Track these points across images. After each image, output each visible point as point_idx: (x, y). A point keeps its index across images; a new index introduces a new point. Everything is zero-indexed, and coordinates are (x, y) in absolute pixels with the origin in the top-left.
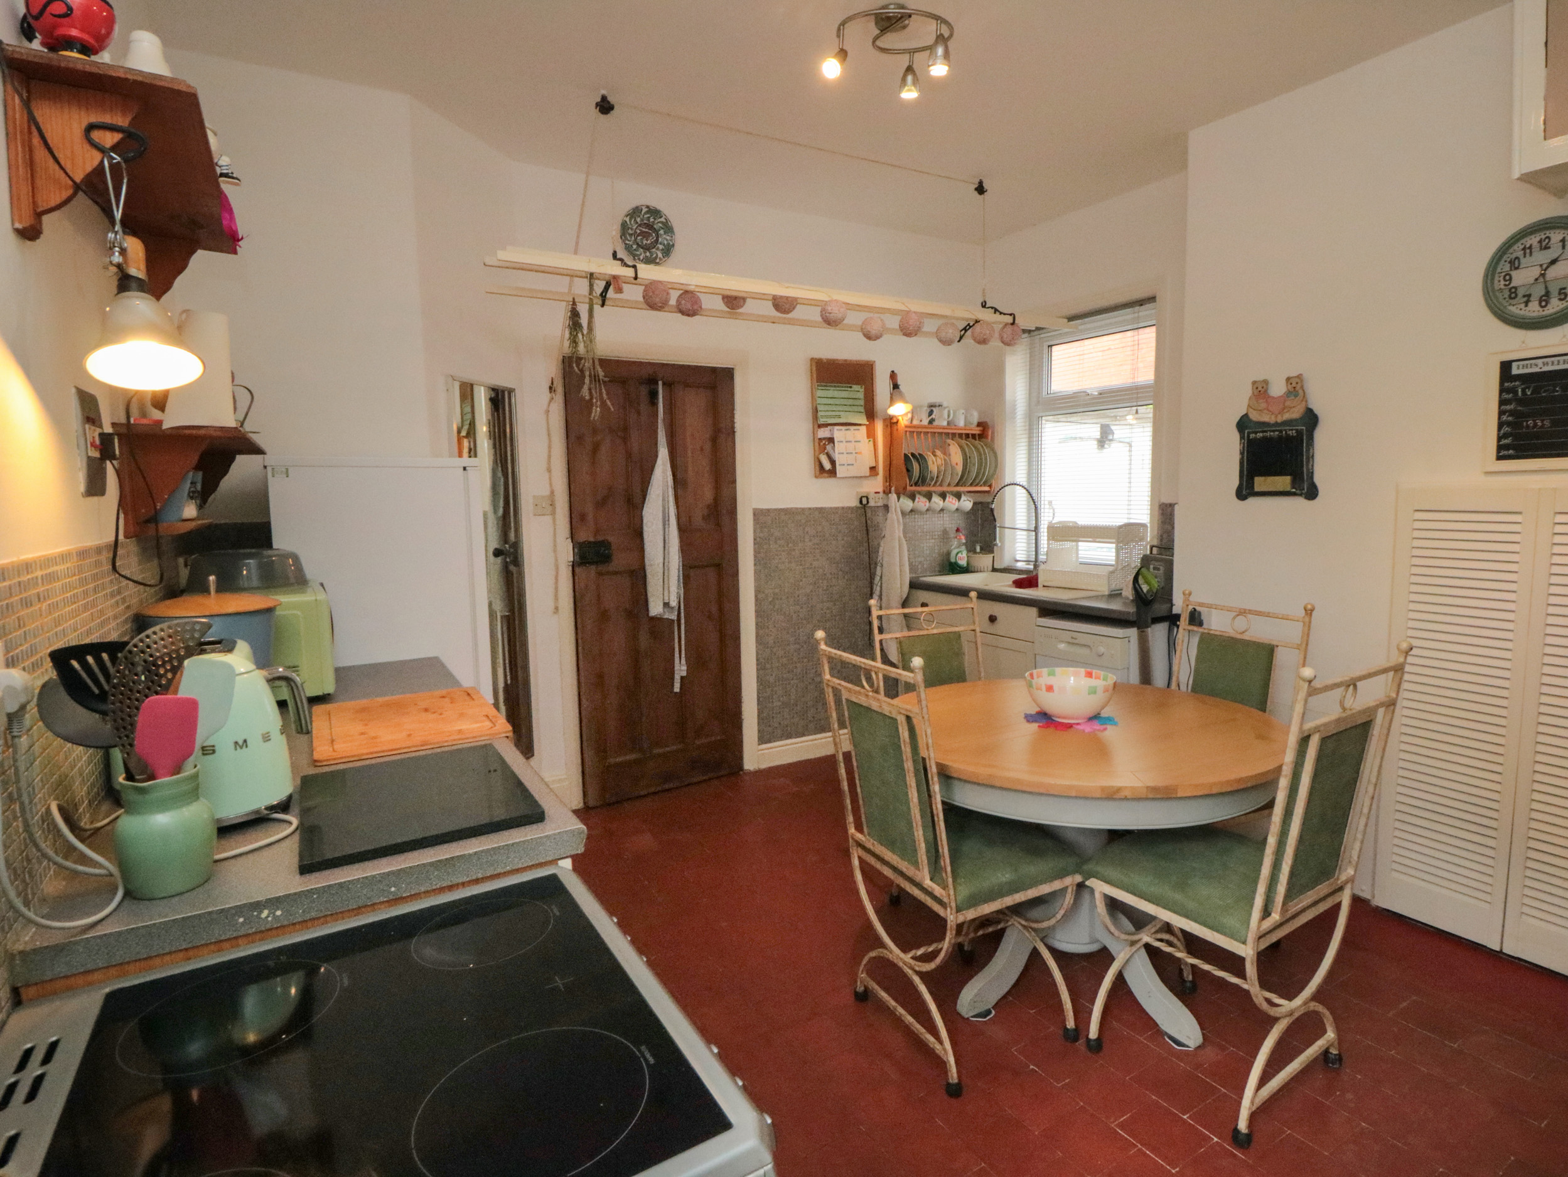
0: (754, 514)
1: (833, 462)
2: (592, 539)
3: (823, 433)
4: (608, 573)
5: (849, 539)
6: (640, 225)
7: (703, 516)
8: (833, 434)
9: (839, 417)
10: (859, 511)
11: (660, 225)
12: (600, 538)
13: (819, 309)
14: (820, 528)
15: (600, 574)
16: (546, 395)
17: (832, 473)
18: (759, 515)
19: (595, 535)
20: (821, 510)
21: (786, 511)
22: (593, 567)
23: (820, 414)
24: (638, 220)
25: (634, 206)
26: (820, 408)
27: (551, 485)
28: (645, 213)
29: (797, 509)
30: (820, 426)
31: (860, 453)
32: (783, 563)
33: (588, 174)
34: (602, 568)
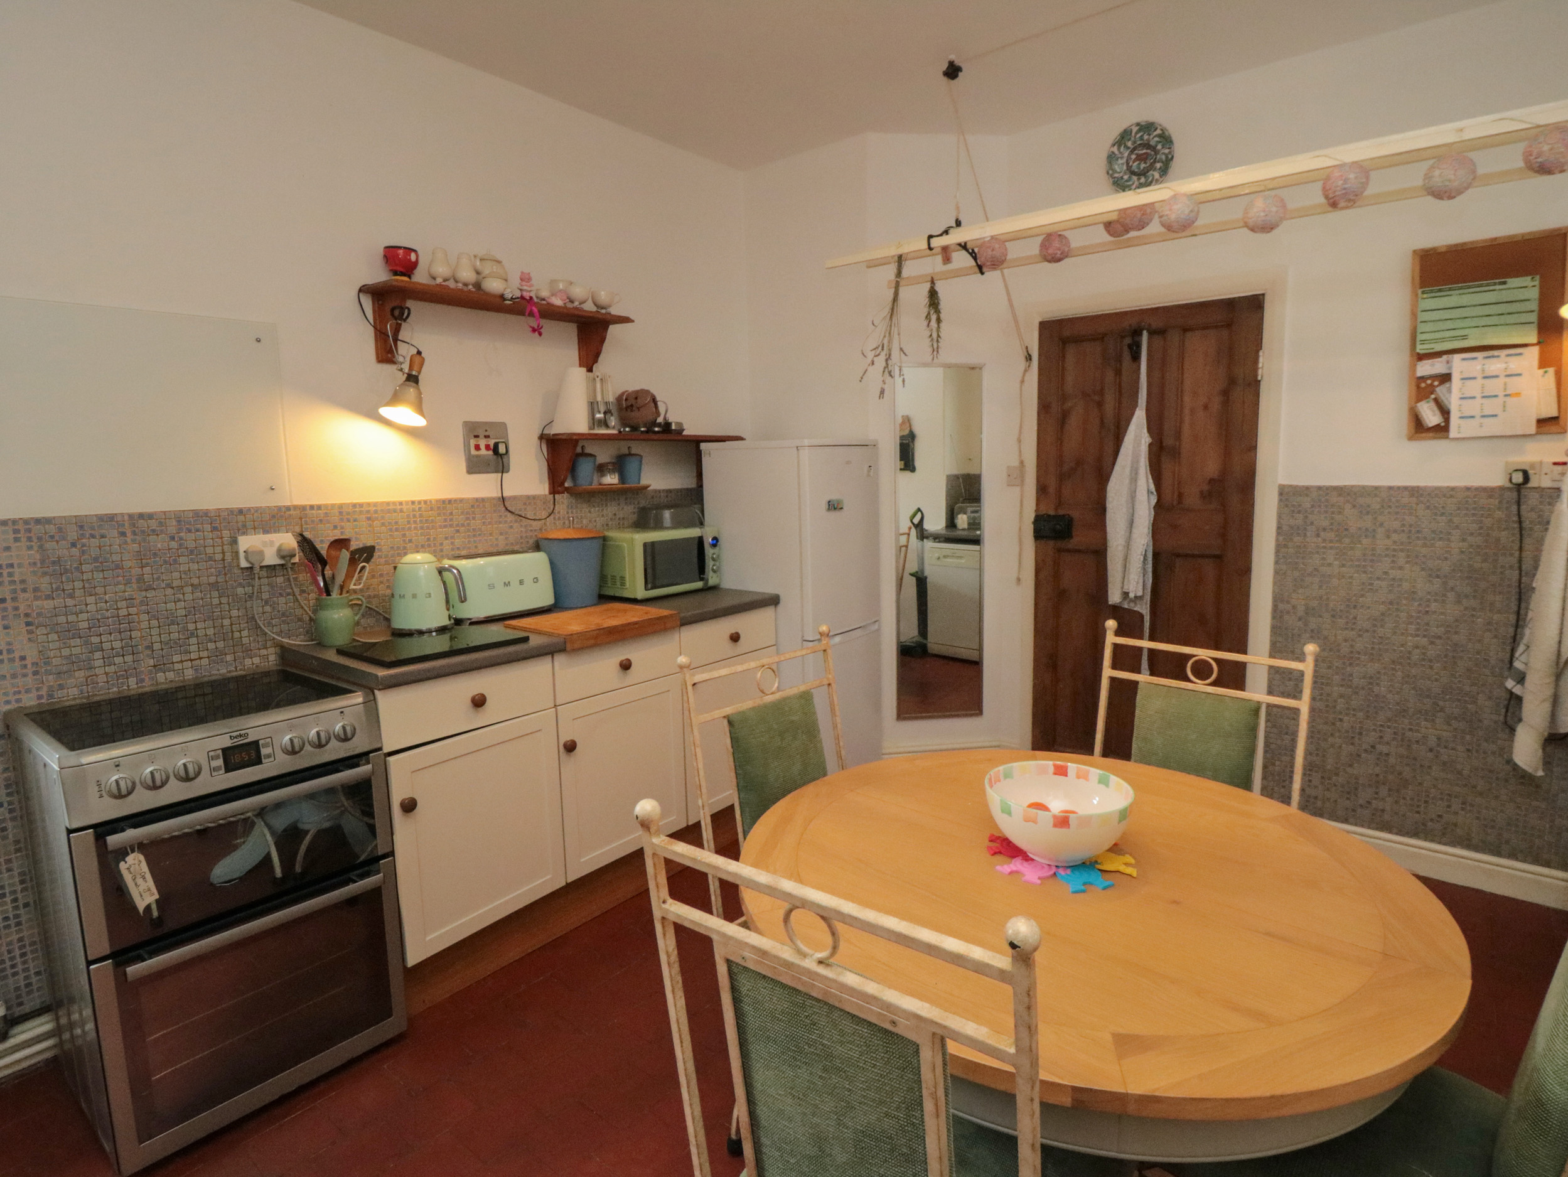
0: (1281, 494)
1: (1445, 413)
2: (1052, 513)
3: (1425, 368)
4: (1069, 551)
5: (1479, 540)
6: (1134, 149)
7: (1201, 492)
8: (1450, 368)
9: (1464, 337)
10: (1508, 494)
11: (1157, 139)
12: (1061, 512)
13: (1320, 184)
14: (1410, 520)
15: (1059, 551)
16: (1022, 364)
17: (1442, 430)
18: (1288, 495)
19: (1056, 509)
20: (1414, 491)
21: (1340, 490)
22: (1051, 543)
23: (1420, 337)
24: (1129, 144)
25: (1121, 130)
26: (1421, 328)
27: (1020, 455)
28: (1137, 133)
29: (1364, 487)
30: (1421, 357)
31: (1518, 394)
32: (1330, 565)
33: (963, 135)
34: (1061, 544)
